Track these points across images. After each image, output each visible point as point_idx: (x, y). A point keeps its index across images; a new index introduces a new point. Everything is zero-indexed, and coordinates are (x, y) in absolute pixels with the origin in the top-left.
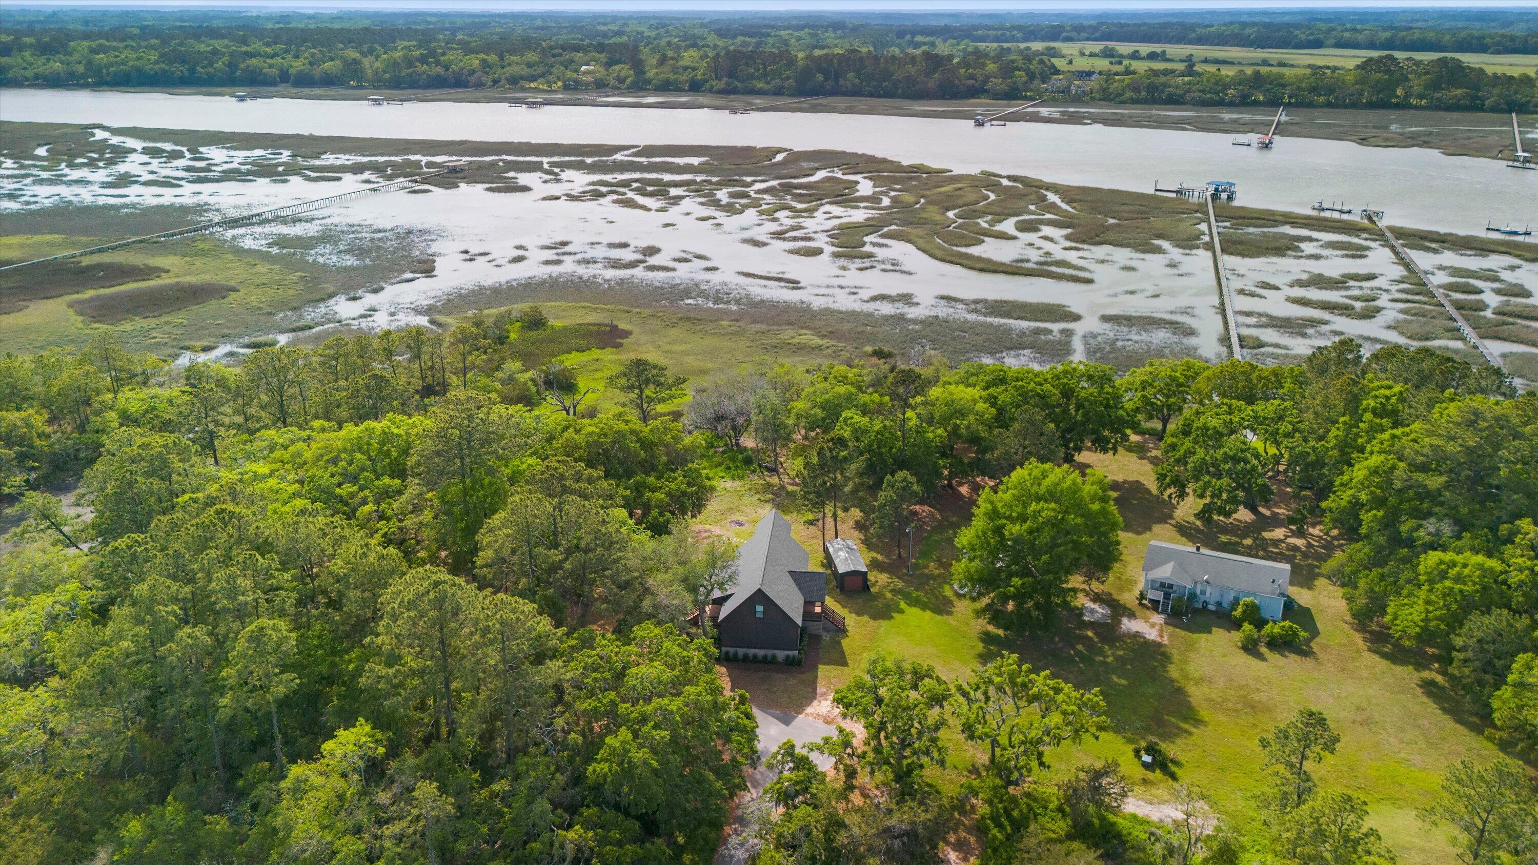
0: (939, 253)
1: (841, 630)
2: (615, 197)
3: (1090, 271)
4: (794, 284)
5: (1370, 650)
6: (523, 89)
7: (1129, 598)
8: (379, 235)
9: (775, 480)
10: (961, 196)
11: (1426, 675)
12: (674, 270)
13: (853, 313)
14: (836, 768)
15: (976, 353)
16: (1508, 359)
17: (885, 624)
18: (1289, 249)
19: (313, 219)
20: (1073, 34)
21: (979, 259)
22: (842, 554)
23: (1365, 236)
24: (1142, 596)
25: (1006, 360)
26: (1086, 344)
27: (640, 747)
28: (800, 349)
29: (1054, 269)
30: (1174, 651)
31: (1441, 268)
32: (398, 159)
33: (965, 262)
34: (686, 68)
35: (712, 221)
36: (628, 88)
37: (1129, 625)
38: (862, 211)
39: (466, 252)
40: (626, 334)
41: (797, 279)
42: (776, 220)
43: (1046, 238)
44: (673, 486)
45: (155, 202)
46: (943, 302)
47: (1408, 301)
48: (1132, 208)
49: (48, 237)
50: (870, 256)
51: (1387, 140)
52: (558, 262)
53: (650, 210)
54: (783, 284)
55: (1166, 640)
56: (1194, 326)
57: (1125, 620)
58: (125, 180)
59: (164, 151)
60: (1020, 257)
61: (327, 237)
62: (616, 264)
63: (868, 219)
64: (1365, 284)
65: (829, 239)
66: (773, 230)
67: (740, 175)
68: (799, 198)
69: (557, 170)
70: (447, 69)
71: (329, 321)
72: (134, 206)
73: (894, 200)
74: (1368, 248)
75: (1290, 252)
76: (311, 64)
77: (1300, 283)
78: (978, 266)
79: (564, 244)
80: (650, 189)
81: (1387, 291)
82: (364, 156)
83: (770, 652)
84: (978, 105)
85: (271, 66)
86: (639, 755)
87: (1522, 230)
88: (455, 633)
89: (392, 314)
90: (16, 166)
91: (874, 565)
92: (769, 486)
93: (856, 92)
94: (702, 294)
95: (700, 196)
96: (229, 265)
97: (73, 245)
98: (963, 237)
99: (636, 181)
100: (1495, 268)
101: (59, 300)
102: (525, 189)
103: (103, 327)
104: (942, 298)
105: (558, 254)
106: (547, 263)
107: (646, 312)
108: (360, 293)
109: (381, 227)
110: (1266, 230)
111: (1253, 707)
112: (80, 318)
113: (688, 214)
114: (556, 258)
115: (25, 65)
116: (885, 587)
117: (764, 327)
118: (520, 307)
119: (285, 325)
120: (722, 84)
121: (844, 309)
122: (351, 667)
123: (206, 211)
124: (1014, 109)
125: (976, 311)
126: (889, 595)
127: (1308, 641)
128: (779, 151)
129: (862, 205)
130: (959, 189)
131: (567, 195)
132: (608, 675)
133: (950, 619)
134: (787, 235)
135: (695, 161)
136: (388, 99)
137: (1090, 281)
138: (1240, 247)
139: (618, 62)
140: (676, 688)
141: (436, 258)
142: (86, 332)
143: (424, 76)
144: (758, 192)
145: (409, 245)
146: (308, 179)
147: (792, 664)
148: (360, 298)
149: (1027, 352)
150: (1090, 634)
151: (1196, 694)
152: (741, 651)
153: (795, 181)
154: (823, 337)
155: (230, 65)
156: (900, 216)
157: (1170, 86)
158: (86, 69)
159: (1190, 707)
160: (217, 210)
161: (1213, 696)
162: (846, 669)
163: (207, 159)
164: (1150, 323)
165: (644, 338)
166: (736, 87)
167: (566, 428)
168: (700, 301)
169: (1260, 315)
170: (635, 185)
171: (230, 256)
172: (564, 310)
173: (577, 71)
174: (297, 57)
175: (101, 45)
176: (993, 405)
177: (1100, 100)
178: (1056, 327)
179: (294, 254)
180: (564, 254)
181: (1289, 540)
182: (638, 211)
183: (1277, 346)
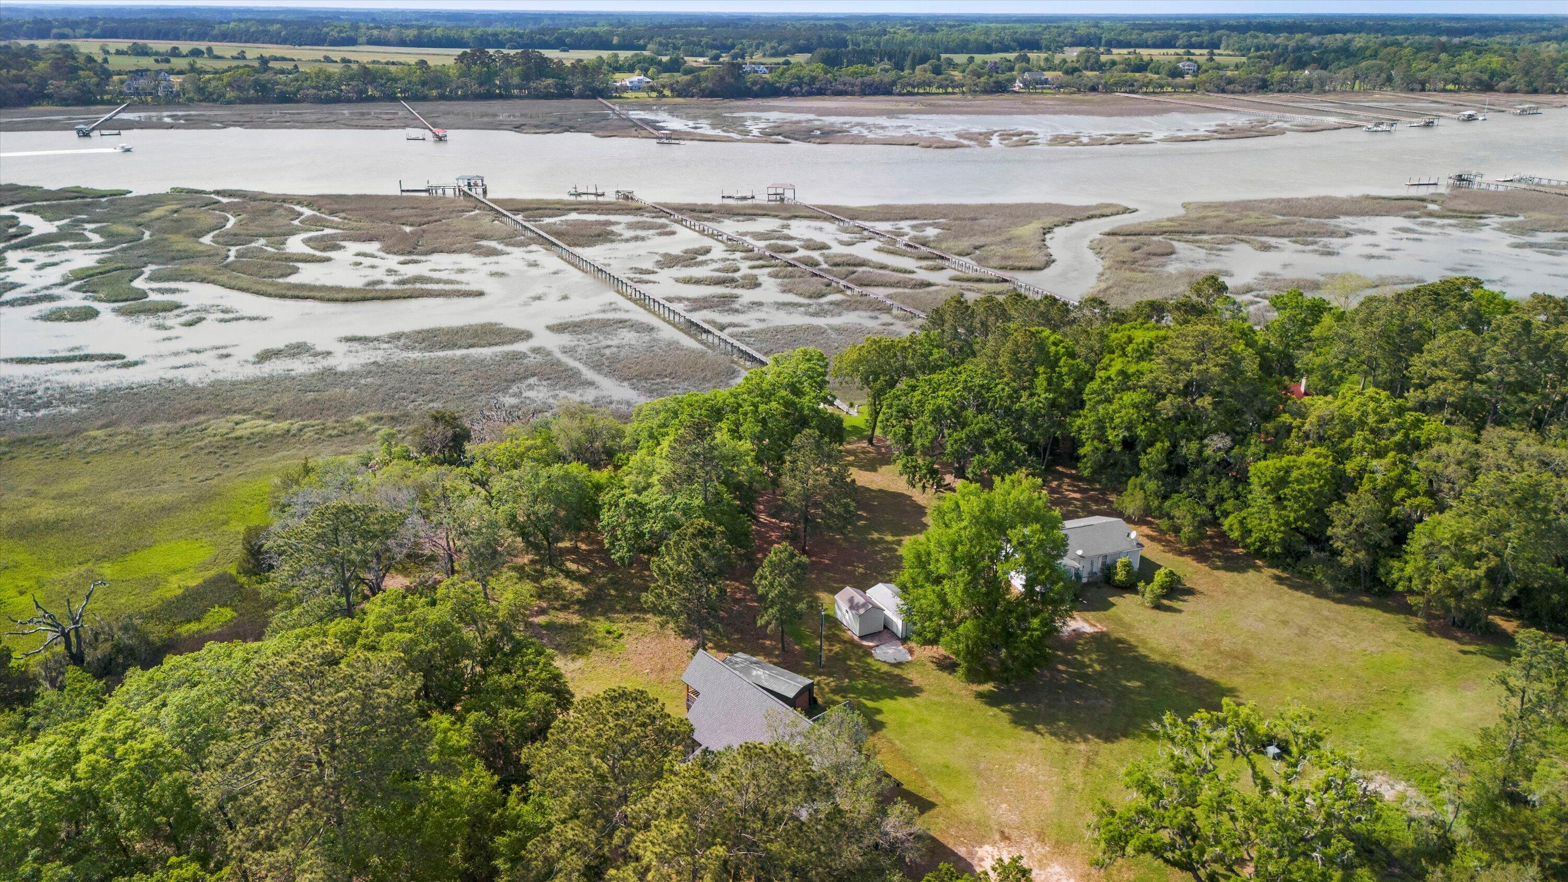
3: (464, 283)
10: (189, 221)
18: (608, 235)
20: (66, 30)
29: (422, 286)
43: (365, 255)
46: (356, 344)
47: (761, 267)
48: (405, 211)
50: (175, 306)
55: (1101, 627)
56: (641, 322)
60: (367, 279)
63: (102, 261)
65: (82, 294)
73: (103, 233)
74: (667, 225)
87: (749, 195)
98: (264, 266)
100: (776, 229)
104: (347, 340)
124: (107, 116)
130: (174, 211)
137: (480, 294)
157: (278, 84)
177: (200, 101)
178: (522, 348)
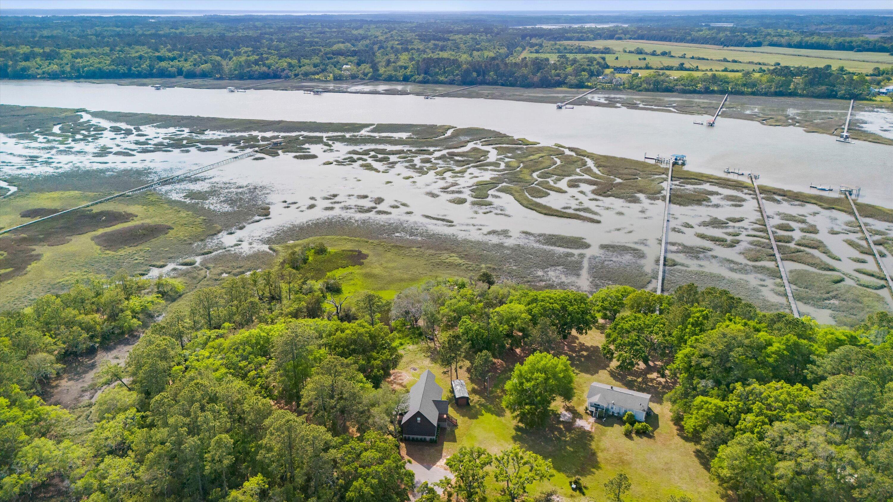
0: (525, 202)
1: (455, 425)
2: (361, 162)
3: (600, 215)
4: (450, 223)
5: (678, 435)
6: (312, 80)
7: (581, 409)
8: (240, 190)
9: (432, 345)
10: (542, 162)
11: (698, 447)
12: (390, 213)
13: (479, 243)
14: (444, 493)
15: (535, 269)
16: (793, 274)
17: (474, 421)
18: (704, 200)
19: (205, 179)
21: (545, 207)
22: (458, 387)
23: (746, 191)
24: (587, 409)
25: (549, 273)
26: (590, 263)
27: (366, 486)
28: (450, 265)
29: (582, 213)
30: (596, 436)
31: (778, 214)
32: (246, 134)
33: (538, 209)
34: (401, 67)
35: (411, 180)
36: (369, 79)
37: (579, 423)
38: (490, 172)
39: (285, 202)
40: (365, 256)
41: (452, 220)
42: (444, 179)
43: (582, 192)
44: (384, 357)
45: (122, 167)
46: (523, 235)
47: (755, 236)
48: (630, 171)
49: (72, 193)
50: (490, 204)
51: (777, 121)
52: (332, 208)
53: (379, 172)
54: (445, 223)
55: (593, 430)
56: (645, 252)
57: (578, 420)
58: (104, 152)
59: (122, 129)
60: (566, 205)
61: (213, 192)
62: (362, 210)
63: (491, 179)
64: (737, 224)
65: (470, 192)
66: (442, 186)
67: (428, 146)
68: (458, 162)
69: (330, 143)
70: (269, 68)
71: (220, 248)
72: (112, 170)
73: (507, 165)
74: (744, 200)
75: (705, 203)
76: (195, 65)
77: (704, 224)
78: (544, 212)
79: (335, 196)
80: (380, 156)
81: (746, 229)
82: (228, 132)
83: (423, 437)
84: (560, 92)
85: (172, 67)
86: (366, 489)
87: (829, 187)
88: (295, 440)
89: (250, 244)
90: (45, 140)
91: (474, 391)
92: (430, 348)
93: (494, 83)
94: (404, 230)
95: (406, 161)
96: (166, 212)
97: (86, 198)
98: (539, 191)
99: (373, 150)
100: (805, 214)
101: (85, 235)
102: (314, 157)
103: (111, 253)
104: (524, 232)
105: (332, 203)
106: (327, 209)
107: (376, 242)
108: (233, 230)
109: (240, 184)
110: (696, 186)
111: (623, 462)
112: (99, 247)
113: (399, 174)
114: (331, 205)
115: (38, 66)
116: (476, 403)
117: (432, 252)
118: (313, 240)
119: (198, 251)
120: (420, 78)
121: (473, 240)
122: (253, 450)
123: (150, 173)
124: (580, 96)
125: (539, 241)
126: (478, 407)
127: (653, 432)
128: (450, 128)
129: (490, 168)
130: (542, 157)
131: (337, 161)
132: (354, 456)
133: (502, 418)
134: (449, 190)
135: (404, 135)
136: (238, 88)
137: (599, 222)
138: (680, 199)
139: (364, 62)
140: (380, 461)
141: (270, 206)
142: (103, 256)
143: (257, 73)
144: (436, 159)
145: (256, 197)
146: (200, 149)
147: (433, 443)
148: (233, 233)
149: (560, 268)
150: (562, 426)
151: (601, 456)
152: (411, 437)
153: (456, 150)
154: (462, 258)
155: (150, 66)
156: (509, 176)
158: (71, 69)
159: (597, 462)
160: (155, 173)
161: (608, 457)
162: (455, 444)
163: (146, 135)
164: (623, 249)
165: (374, 259)
166: (429, 80)
167: (337, 330)
168: (403, 234)
169: (679, 245)
170: (372, 153)
171: (166, 206)
172: (335, 241)
173: (340, 69)
174: (186, 60)
175: (78, 53)
176: (530, 314)
178: (576, 252)
179: (198, 203)
180: (335, 203)
181: (658, 379)
182: (373, 172)
183: (683, 265)
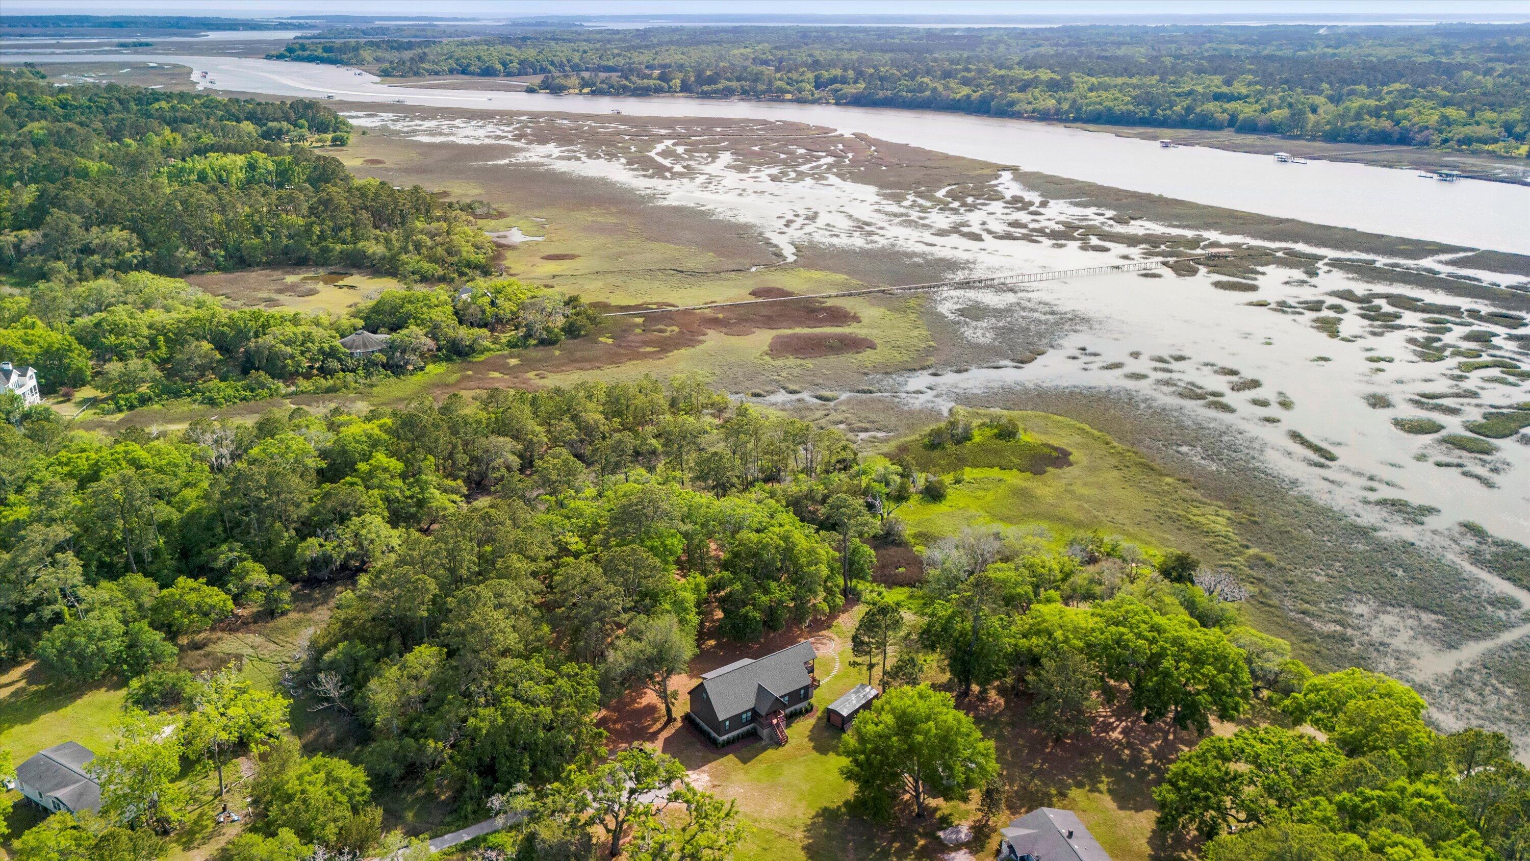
1: (779, 744)
7: (996, 840)
22: (853, 696)
24: (1001, 843)
50: (1485, 451)
57: (963, 851)
59: (1021, 201)
70: (1397, 124)
83: (708, 729)
99: (1388, 296)
101: (774, 331)
104: (1467, 526)
112: (766, 349)
143: (1366, 131)
147: (713, 745)
150: (921, 842)
152: (697, 720)
155: (1189, 108)
165: (1074, 473)
